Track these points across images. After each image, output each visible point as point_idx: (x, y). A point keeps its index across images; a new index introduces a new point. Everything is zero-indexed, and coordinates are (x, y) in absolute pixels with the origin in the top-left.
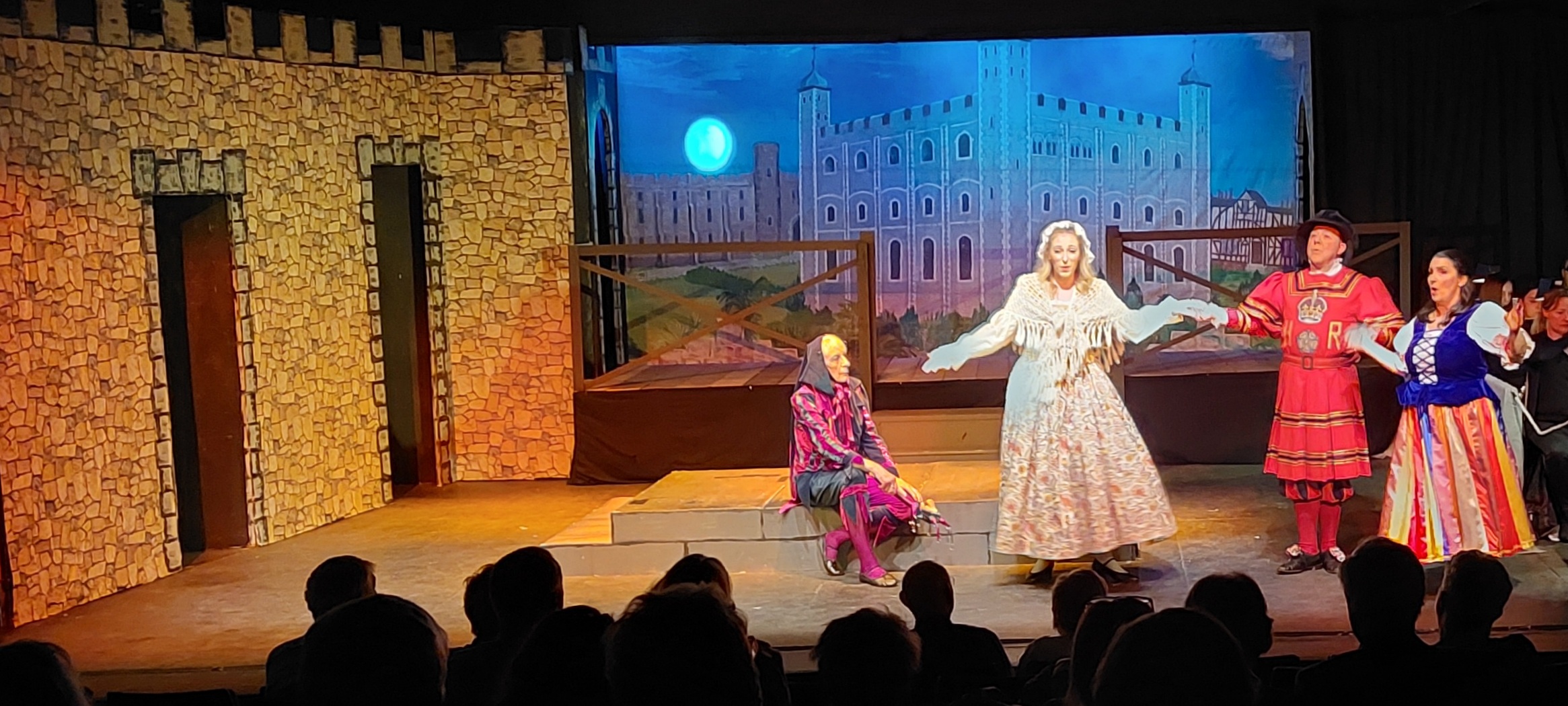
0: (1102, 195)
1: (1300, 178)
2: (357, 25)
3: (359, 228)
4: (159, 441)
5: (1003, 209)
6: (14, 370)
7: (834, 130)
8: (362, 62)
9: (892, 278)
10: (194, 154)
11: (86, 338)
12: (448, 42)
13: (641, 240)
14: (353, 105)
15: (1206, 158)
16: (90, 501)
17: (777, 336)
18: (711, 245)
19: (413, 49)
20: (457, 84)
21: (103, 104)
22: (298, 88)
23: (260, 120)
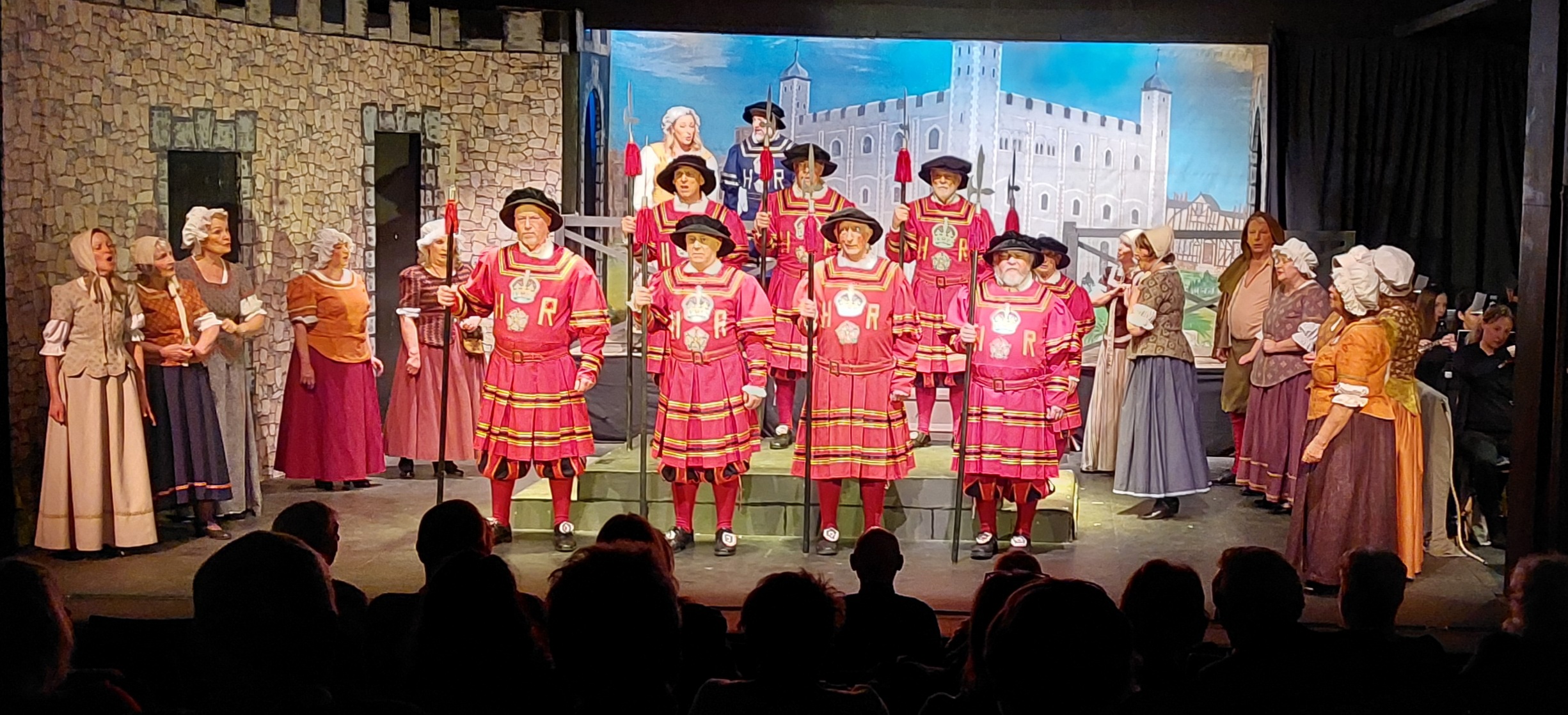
0: (1064, 192)
1: (1253, 185)
3: (360, 190)
7: (812, 118)
8: (372, 34)
10: (209, 113)
12: (453, 18)
14: (361, 74)
15: (1165, 163)
19: (420, 24)
20: (460, 59)
21: (126, 63)
22: (310, 56)
23: (272, 84)
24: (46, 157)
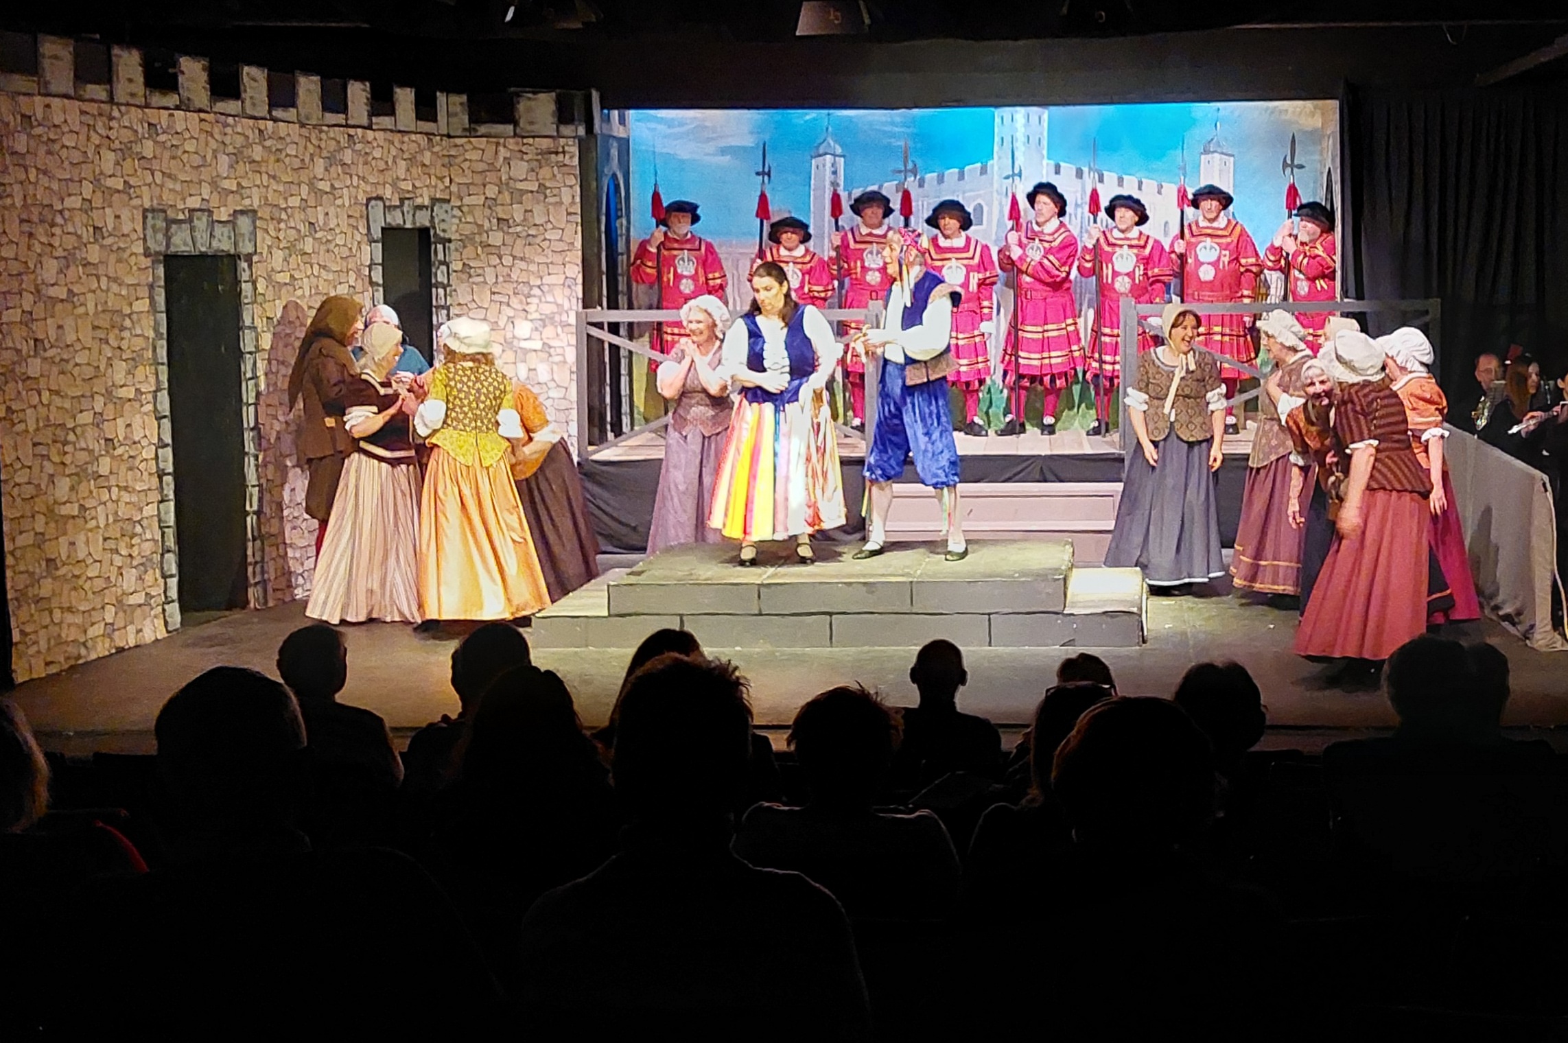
2: (372, 87)
3: (367, 290)
4: (162, 501)
6: (20, 428)
8: (375, 123)
10: (206, 214)
11: (92, 396)
12: (461, 104)
14: (365, 167)
16: (91, 561)
19: (426, 110)
20: (468, 147)
21: (117, 163)
22: (311, 149)
23: (271, 180)
24: (35, 266)
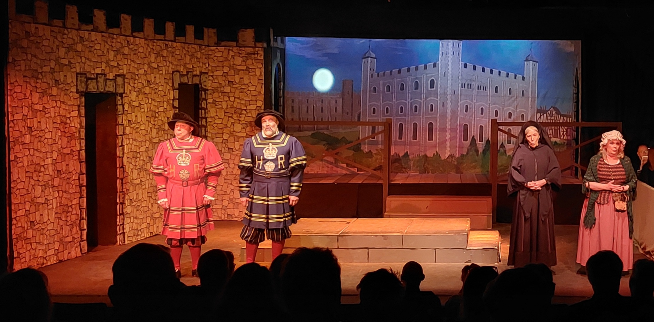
0: (490, 106)
1: (575, 102)
2: (176, 24)
3: (172, 110)
4: (81, 197)
5: (448, 111)
6: (20, 165)
7: (377, 75)
8: (177, 40)
9: (399, 139)
10: (103, 76)
11: (52, 152)
12: (214, 33)
13: (292, 119)
14: (173, 58)
15: (535, 92)
16: (50, 222)
17: (349, 162)
18: (322, 122)
19: (199, 35)
20: (217, 51)
21: (66, 53)
22: (149, 50)
23: (132, 62)
24: (29, 96)
